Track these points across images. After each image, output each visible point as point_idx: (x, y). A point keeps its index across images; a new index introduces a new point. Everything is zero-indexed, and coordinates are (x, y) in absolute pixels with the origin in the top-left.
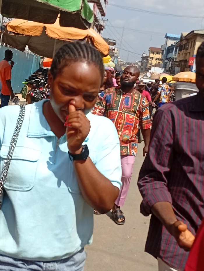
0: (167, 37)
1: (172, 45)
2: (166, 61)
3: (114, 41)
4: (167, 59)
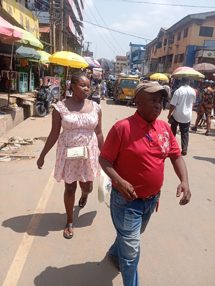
0: (131, 45)
1: (136, 51)
2: (132, 64)
3: (92, 53)
4: (133, 62)
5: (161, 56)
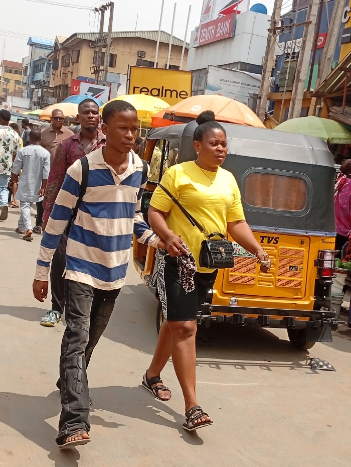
0: (32, 44)
1: (41, 59)
2: (33, 86)
4: (34, 82)
5: (57, 85)
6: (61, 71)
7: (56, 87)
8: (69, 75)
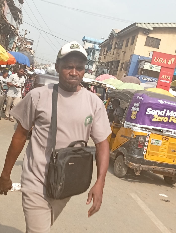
1: (89, 48)
3: (31, 41)
5: (109, 61)
6: (113, 52)
7: (108, 63)
8: (122, 54)
